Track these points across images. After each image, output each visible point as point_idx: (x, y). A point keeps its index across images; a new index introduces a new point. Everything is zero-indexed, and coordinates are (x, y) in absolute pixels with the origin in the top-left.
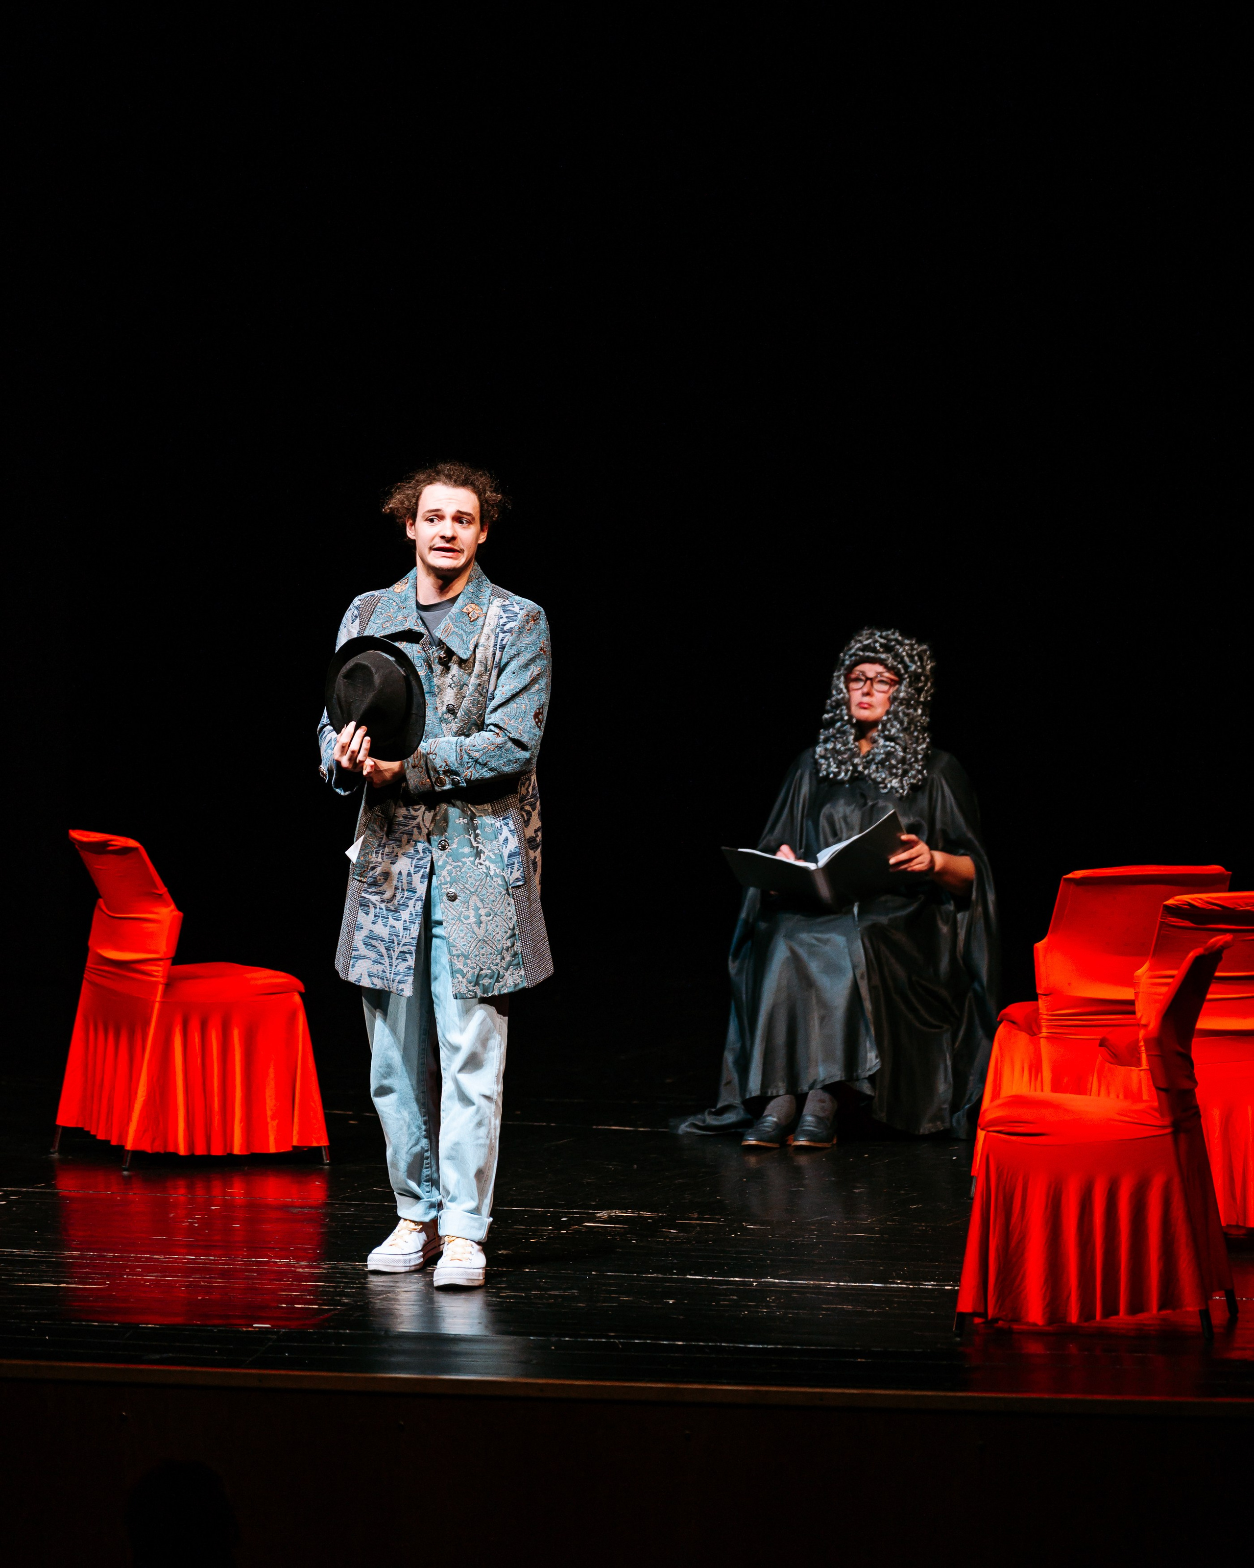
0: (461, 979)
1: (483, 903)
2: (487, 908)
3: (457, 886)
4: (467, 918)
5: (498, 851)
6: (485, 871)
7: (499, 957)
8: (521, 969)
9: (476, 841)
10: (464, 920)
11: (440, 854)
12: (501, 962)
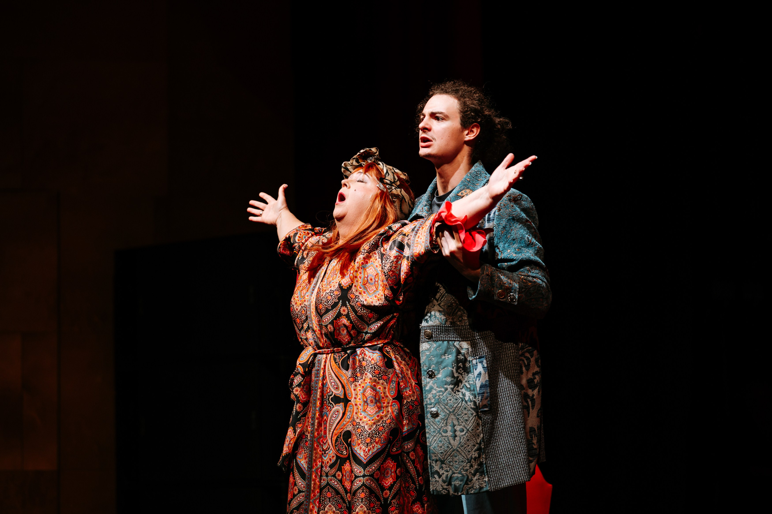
0: (437, 479)
1: (458, 421)
2: (461, 425)
3: (439, 406)
4: (446, 432)
5: (472, 382)
6: (461, 396)
7: (469, 465)
8: (485, 476)
9: (457, 372)
10: (443, 433)
11: (428, 381)
12: (470, 468)
